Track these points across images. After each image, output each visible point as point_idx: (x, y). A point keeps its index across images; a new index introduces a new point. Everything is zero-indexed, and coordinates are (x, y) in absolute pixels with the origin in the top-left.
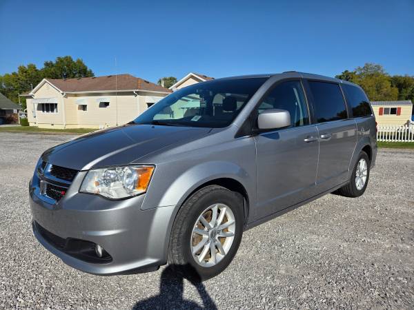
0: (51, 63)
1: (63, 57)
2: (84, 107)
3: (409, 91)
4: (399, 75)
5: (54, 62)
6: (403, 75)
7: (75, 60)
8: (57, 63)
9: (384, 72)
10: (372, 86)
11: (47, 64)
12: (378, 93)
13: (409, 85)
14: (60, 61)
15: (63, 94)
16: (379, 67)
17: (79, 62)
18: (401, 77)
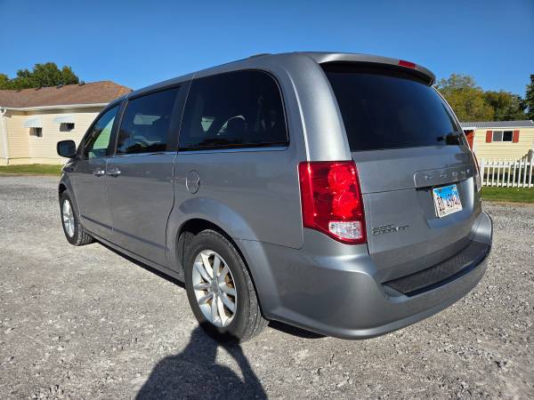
0: (27, 72)
1: (44, 64)
2: (38, 132)
3: (505, 112)
4: (492, 91)
5: (31, 71)
6: (498, 91)
7: (60, 68)
8: (35, 71)
9: (476, 86)
10: (460, 104)
11: (21, 74)
12: (468, 114)
13: (506, 104)
14: (40, 69)
15: (3, 111)
16: (469, 80)
17: (67, 71)
18: (495, 93)
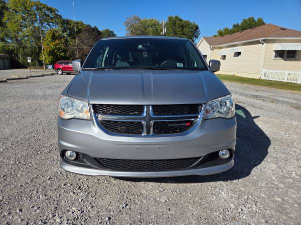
0: (238, 25)
2: (224, 57)
7: (256, 19)
15: (210, 47)
17: (260, 20)
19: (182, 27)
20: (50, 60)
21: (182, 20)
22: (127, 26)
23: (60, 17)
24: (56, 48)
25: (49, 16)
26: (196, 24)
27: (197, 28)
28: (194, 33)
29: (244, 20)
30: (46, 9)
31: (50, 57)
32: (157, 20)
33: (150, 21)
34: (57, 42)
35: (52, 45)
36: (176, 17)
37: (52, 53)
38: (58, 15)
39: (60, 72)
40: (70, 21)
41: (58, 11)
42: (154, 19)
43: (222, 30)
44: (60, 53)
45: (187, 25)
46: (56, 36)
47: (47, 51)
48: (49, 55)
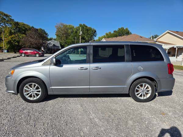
5: (117, 30)
7: (125, 29)
8: (118, 30)
19: (88, 30)
20: (8, 47)
21: (87, 27)
22: (57, 28)
23: (13, 20)
24: (12, 40)
25: (5, 19)
26: (95, 29)
27: (95, 31)
28: (94, 35)
29: (119, 28)
30: (3, 15)
31: (8, 45)
32: (73, 26)
33: (70, 26)
34: (13, 36)
35: (10, 38)
36: (84, 25)
37: (9, 42)
38: (11, 19)
39: (23, 55)
40: (19, 23)
41: (11, 17)
42: (71, 25)
43: (108, 33)
44: (15, 43)
45: (90, 30)
46: (12, 32)
47: (6, 41)
48: (7, 44)
